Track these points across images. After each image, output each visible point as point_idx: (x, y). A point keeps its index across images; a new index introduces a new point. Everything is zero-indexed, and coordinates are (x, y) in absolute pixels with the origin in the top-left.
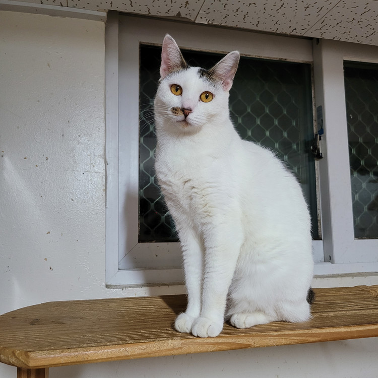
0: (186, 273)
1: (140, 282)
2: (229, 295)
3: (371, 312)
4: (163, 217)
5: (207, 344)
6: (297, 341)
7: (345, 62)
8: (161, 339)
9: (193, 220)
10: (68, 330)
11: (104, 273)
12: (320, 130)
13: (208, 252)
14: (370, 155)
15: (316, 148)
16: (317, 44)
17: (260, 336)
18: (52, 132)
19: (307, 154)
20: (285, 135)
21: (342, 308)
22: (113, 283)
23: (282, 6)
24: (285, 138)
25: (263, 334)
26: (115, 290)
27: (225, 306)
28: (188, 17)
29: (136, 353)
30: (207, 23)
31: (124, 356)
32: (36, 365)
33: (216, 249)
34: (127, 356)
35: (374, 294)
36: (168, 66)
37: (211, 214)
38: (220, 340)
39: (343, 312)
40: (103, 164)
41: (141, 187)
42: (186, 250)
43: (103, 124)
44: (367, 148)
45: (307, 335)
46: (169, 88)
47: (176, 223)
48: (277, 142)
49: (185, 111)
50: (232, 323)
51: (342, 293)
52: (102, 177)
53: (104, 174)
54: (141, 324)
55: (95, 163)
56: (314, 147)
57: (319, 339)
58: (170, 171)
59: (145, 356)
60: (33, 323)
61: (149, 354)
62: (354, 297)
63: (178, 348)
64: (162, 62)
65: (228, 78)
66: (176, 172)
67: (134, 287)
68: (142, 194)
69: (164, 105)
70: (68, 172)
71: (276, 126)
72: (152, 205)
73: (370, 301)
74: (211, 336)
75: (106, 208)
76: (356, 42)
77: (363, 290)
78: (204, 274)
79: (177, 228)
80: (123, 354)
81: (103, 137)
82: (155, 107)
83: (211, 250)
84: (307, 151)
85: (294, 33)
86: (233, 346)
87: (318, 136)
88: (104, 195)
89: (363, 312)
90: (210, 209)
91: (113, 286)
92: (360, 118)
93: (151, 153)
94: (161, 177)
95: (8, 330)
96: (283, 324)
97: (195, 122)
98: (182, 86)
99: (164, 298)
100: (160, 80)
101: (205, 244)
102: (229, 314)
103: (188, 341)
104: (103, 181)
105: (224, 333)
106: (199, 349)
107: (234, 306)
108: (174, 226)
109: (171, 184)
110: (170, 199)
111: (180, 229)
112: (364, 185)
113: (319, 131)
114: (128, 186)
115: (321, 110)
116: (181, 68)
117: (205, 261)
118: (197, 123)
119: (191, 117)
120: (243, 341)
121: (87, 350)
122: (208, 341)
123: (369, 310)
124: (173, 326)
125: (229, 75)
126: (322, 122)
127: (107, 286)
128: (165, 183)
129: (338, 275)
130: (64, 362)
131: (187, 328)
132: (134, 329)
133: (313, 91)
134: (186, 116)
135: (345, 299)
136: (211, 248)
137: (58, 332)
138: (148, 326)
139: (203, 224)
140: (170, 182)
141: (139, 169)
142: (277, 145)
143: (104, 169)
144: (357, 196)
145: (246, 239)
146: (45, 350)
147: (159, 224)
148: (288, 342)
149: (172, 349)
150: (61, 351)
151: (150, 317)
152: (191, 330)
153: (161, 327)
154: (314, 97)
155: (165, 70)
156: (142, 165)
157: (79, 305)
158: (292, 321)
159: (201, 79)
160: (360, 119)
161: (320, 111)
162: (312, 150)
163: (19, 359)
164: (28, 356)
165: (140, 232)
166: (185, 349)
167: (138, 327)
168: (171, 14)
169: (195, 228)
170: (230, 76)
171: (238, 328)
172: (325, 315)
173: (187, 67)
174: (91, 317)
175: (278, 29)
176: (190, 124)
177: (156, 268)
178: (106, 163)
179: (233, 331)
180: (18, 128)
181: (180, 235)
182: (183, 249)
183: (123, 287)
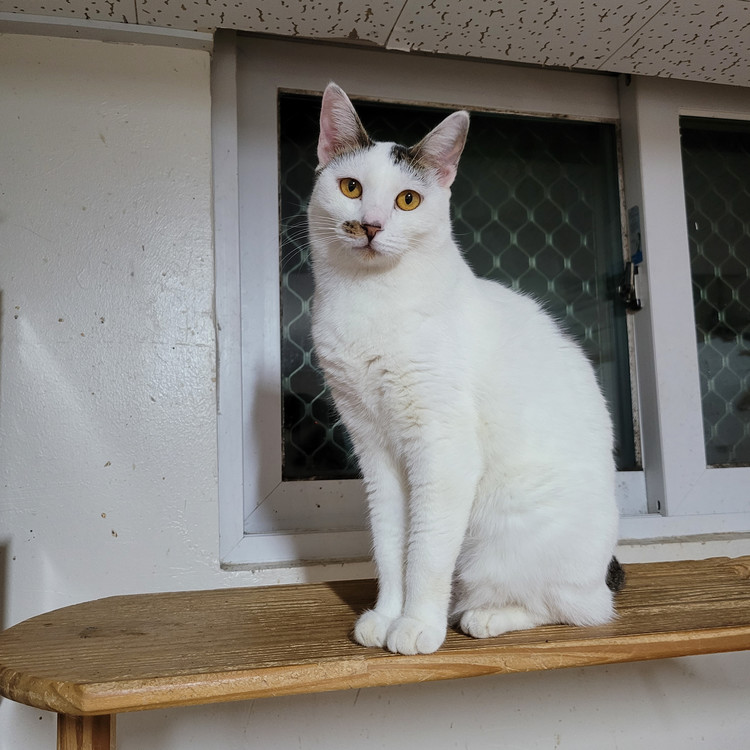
0: (375, 535)
1: (286, 557)
2: (456, 574)
3: (733, 604)
4: (330, 431)
5: (417, 666)
6: (586, 660)
7: (684, 120)
8: (328, 659)
9: (386, 434)
10: (152, 646)
11: (217, 541)
12: (635, 253)
13: (414, 493)
14: (736, 301)
15: (628, 290)
16: (628, 85)
17: (516, 650)
18: (112, 268)
19: (611, 303)
20: (568, 264)
21: (677, 599)
22: (235, 561)
23: (555, 14)
24: (568, 271)
25: (521, 647)
26: (238, 573)
27: (450, 595)
28: (372, 38)
29: (283, 684)
30: (408, 50)
31: (261, 691)
32: (96, 709)
33: (429, 487)
34: (264, 691)
35: (742, 573)
36: (333, 143)
37: (419, 422)
38: (441, 660)
39: (677, 607)
40: (210, 329)
41: (285, 372)
42: (374, 492)
43: (210, 252)
44: (731, 287)
45: (607, 649)
46: (337, 185)
47: (354, 440)
48: (551, 280)
49: (370, 229)
50: (463, 628)
51: (679, 572)
52: (210, 355)
53: (214, 348)
54: (290, 632)
55: (196, 327)
56: (623, 289)
57: (630, 655)
58: (340, 340)
59: (299, 690)
60: (84, 635)
61: (306, 686)
62: (703, 578)
63: (361, 676)
64: (321, 134)
65: (447, 162)
66: (354, 343)
67: (275, 567)
68: (288, 387)
69: (327, 217)
70: (143, 345)
71: (549, 247)
72: (308, 407)
73: (732, 585)
74: (424, 652)
75: (218, 414)
76: (704, 80)
77: (722, 565)
78: (408, 536)
79: (357, 451)
80: (258, 687)
81: (211, 277)
82: (311, 221)
83: (420, 490)
84: (610, 295)
85: (580, 65)
86: (465, 671)
87: (632, 265)
88: (214, 389)
89: (717, 605)
90: (418, 411)
91: (234, 565)
92: (715, 228)
93: (305, 306)
94: (324, 352)
95: (39, 648)
96: (561, 629)
97: (387, 249)
98: (361, 180)
99: (335, 585)
100: (318, 168)
101: (410, 478)
102: (457, 611)
103: (379, 661)
104: (211, 362)
105: (447, 647)
106: (400, 676)
107: (466, 595)
108: (349, 447)
109: (342, 365)
110: (342, 394)
111: (362, 451)
112: (725, 362)
113: (633, 257)
114: (260, 370)
115: (638, 214)
116: (358, 146)
117: (410, 511)
118: (391, 250)
119: (380, 239)
120: (483, 660)
121: (190, 680)
122: (418, 661)
123: (726, 603)
124: (351, 636)
125: (450, 155)
126: (640, 239)
127: (224, 566)
128: (331, 364)
129: (676, 538)
130: (147, 702)
131: (378, 639)
132: (278, 642)
133: (620, 178)
134: (371, 238)
135: (686, 582)
136: (421, 485)
137: (134, 650)
138: (303, 637)
139: (405, 441)
140: (342, 362)
141: (282, 337)
142: (551, 286)
143: (214, 337)
144: (711, 384)
145: (487, 468)
146: (111, 681)
147: (322, 445)
148: (570, 661)
149: (351, 677)
150: (141, 681)
151: (308, 621)
152: (386, 642)
153: (329, 638)
154: (624, 190)
155: (326, 149)
156: (287, 329)
157: (171, 601)
158: (578, 623)
159: (398, 167)
160: (717, 231)
161: (636, 215)
162: (621, 294)
163: (63, 698)
164: (80, 693)
165: (286, 460)
166: (375, 678)
167: (284, 638)
168: (338, 34)
169: (390, 448)
170: (450, 159)
171: (474, 638)
172: (642, 611)
173: (371, 143)
174: (196, 622)
175: (548, 58)
176: (379, 253)
177: (316, 531)
178: (217, 327)
179: (467, 642)
180: (46, 261)
181: (363, 463)
182: (369, 489)
183: (255, 568)
